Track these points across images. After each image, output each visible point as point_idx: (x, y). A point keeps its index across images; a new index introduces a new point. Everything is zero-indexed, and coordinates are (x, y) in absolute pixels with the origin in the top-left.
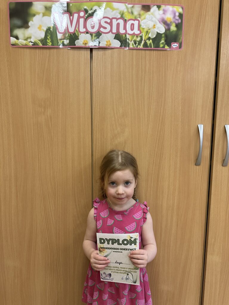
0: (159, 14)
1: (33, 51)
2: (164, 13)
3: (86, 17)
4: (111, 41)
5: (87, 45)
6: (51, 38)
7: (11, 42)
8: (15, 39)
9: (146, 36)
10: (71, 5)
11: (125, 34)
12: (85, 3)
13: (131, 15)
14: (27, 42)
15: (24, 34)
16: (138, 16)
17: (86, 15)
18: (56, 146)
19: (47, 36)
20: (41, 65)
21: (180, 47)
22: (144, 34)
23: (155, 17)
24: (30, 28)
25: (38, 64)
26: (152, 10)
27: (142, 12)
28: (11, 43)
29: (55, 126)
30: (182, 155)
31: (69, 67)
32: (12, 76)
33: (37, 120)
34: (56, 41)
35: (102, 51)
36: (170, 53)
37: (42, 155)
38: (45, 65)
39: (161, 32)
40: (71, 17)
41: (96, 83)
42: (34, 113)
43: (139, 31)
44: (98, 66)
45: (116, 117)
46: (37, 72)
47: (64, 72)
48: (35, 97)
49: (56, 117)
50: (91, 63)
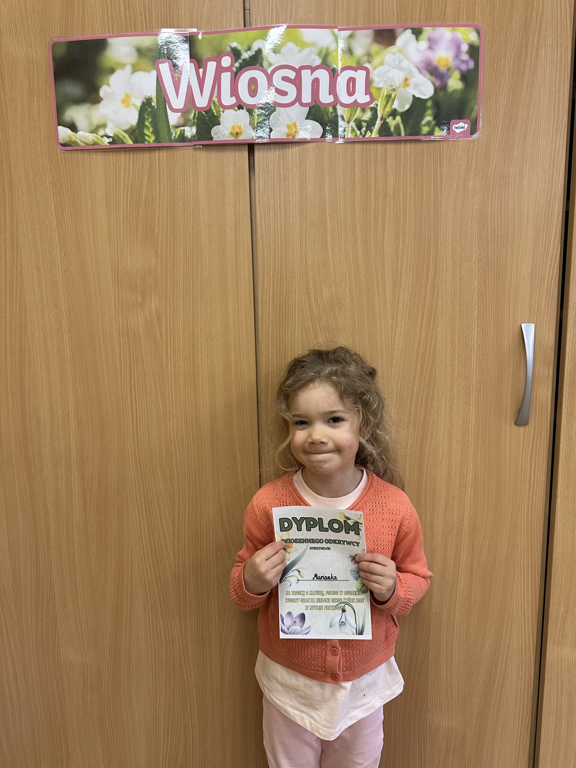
0: (418, 50)
1: (111, 157)
2: (430, 48)
3: (237, 68)
4: (297, 124)
5: (242, 137)
6: (154, 124)
7: (60, 138)
8: (68, 131)
9: (385, 107)
10: (200, 37)
11: (334, 105)
12: (233, 34)
13: (347, 56)
14: (96, 137)
15: (89, 118)
16: (365, 58)
17: (237, 65)
18: (173, 383)
19: (145, 121)
20: (131, 191)
21: (473, 130)
22: (380, 103)
23: (408, 60)
24: (102, 103)
25: (124, 188)
26: (400, 41)
27: (376, 48)
28: (62, 142)
29: (169, 335)
30: (482, 399)
31: (198, 192)
32: (64, 219)
33: (127, 321)
34: (166, 130)
35: (277, 151)
36: (448, 147)
37: (139, 405)
38: (140, 190)
39: (425, 95)
40: (201, 71)
41: (266, 228)
42: (120, 306)
43: (368, 96)
44: (269, 188)
45: (315, 312)
46: (122, 207)
47: (187, 206)
48: (120, 269)
49: (171, 314)
50: (251, 179)
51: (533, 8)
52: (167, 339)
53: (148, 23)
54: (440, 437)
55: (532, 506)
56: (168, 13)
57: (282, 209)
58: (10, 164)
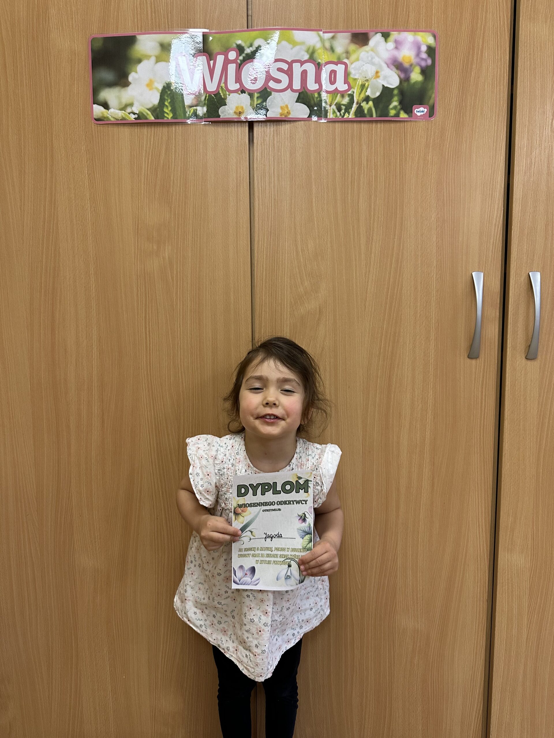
0: (387, 50)
1: (136, 130)
2: (396, 48)
3: (241, 61)
4: (289, 106)
5: (243, 116)
6: (172, 104)
7: (94, 114)
8: (101, 109)
9: (360, 94)
10: (211, 38)
11: (319, 91)
12: (238, 34)
13: (329, 53)
14: (124, 114)
15: (119, 98)
16: (344, 55)
17: (241, 58)
18: (181, 319)
19: (165, 101)
20: (152, 158)
21: (431, 113)
22: (356, 91)
23: (379, 57)
24: (131, 86)
25: (146, 156)
26: (372, 42)
27: (352, 47)
28: (95, 117)
29: (179, 279)
30: (440, 336)
31: (206, 159)
32: (95, 180)
33: (144, 267)
34: (182, 109)
35: (272, 127)
36: (411, 127)
37: (152, 338)
38: (159, 157)
39: (392, 85)
40: (212, 62)
41: (262, 190)
42: (139, 254)
43: (346, 85)
44: (265, 157)
45: (302, 260)
46: (143, 171)
47: (197, 171)
48: (140, 222)
49: (181, 260)
50: (250, 151)
51: (478, 18)
52: (177, 282)
53: (170, 24)
54: (405, 368)
55: (484, 428)
56: (186, 17)
57: (276, 174)
58: (52, 135)
